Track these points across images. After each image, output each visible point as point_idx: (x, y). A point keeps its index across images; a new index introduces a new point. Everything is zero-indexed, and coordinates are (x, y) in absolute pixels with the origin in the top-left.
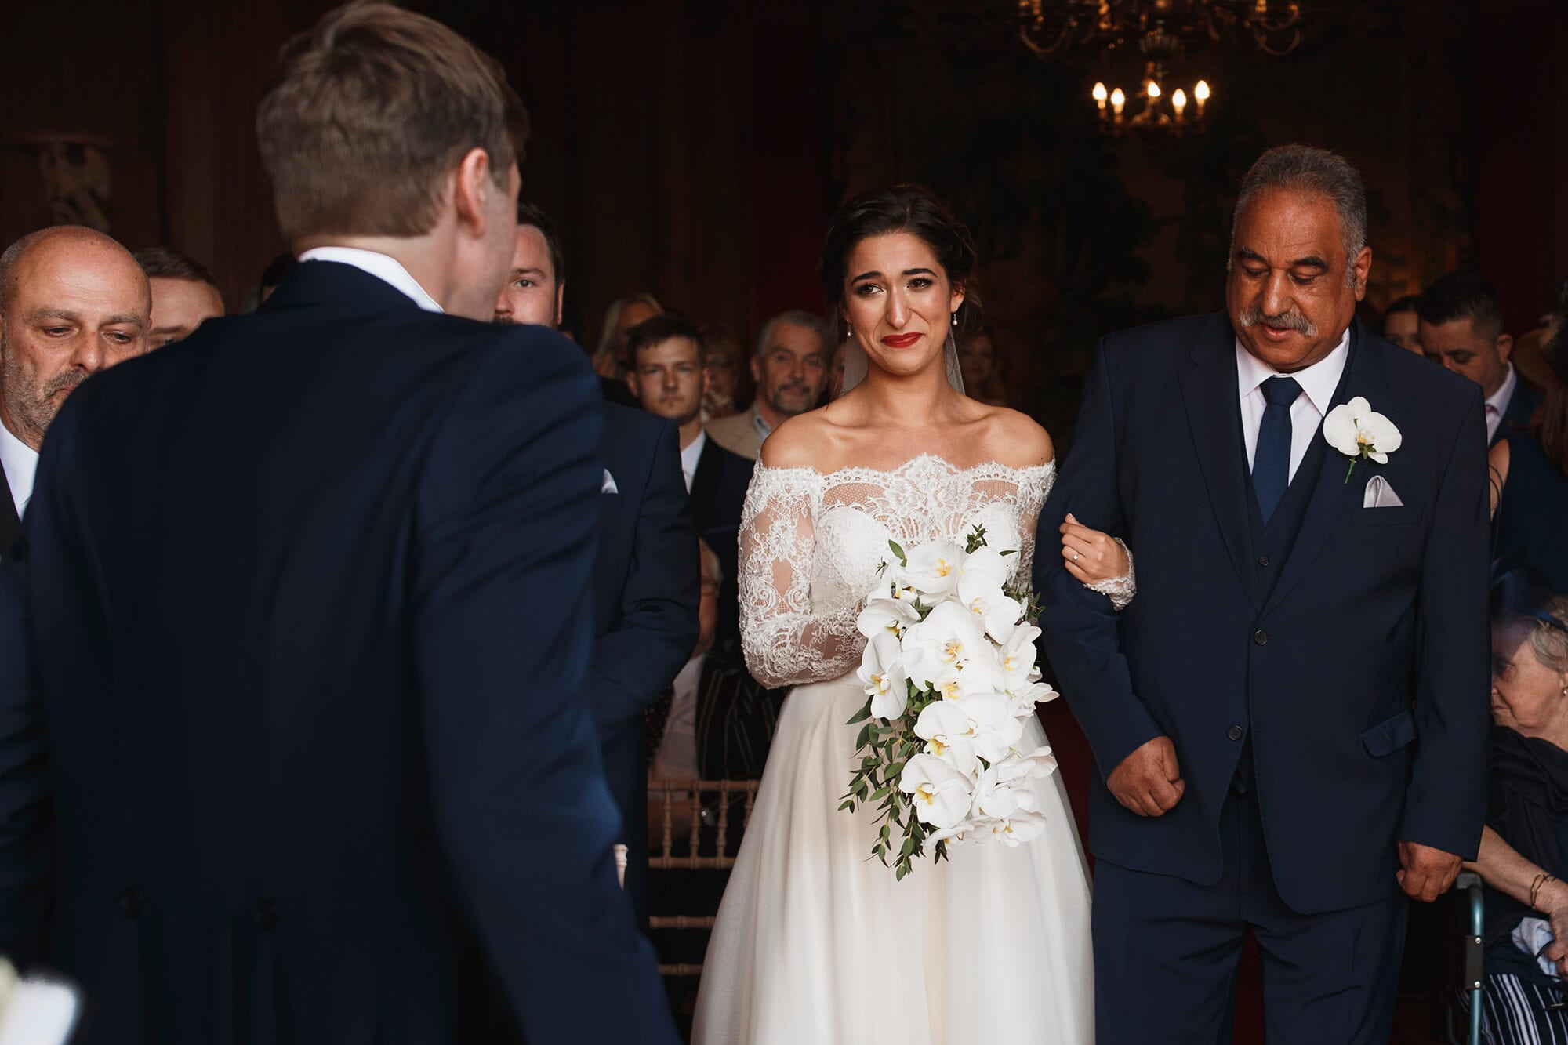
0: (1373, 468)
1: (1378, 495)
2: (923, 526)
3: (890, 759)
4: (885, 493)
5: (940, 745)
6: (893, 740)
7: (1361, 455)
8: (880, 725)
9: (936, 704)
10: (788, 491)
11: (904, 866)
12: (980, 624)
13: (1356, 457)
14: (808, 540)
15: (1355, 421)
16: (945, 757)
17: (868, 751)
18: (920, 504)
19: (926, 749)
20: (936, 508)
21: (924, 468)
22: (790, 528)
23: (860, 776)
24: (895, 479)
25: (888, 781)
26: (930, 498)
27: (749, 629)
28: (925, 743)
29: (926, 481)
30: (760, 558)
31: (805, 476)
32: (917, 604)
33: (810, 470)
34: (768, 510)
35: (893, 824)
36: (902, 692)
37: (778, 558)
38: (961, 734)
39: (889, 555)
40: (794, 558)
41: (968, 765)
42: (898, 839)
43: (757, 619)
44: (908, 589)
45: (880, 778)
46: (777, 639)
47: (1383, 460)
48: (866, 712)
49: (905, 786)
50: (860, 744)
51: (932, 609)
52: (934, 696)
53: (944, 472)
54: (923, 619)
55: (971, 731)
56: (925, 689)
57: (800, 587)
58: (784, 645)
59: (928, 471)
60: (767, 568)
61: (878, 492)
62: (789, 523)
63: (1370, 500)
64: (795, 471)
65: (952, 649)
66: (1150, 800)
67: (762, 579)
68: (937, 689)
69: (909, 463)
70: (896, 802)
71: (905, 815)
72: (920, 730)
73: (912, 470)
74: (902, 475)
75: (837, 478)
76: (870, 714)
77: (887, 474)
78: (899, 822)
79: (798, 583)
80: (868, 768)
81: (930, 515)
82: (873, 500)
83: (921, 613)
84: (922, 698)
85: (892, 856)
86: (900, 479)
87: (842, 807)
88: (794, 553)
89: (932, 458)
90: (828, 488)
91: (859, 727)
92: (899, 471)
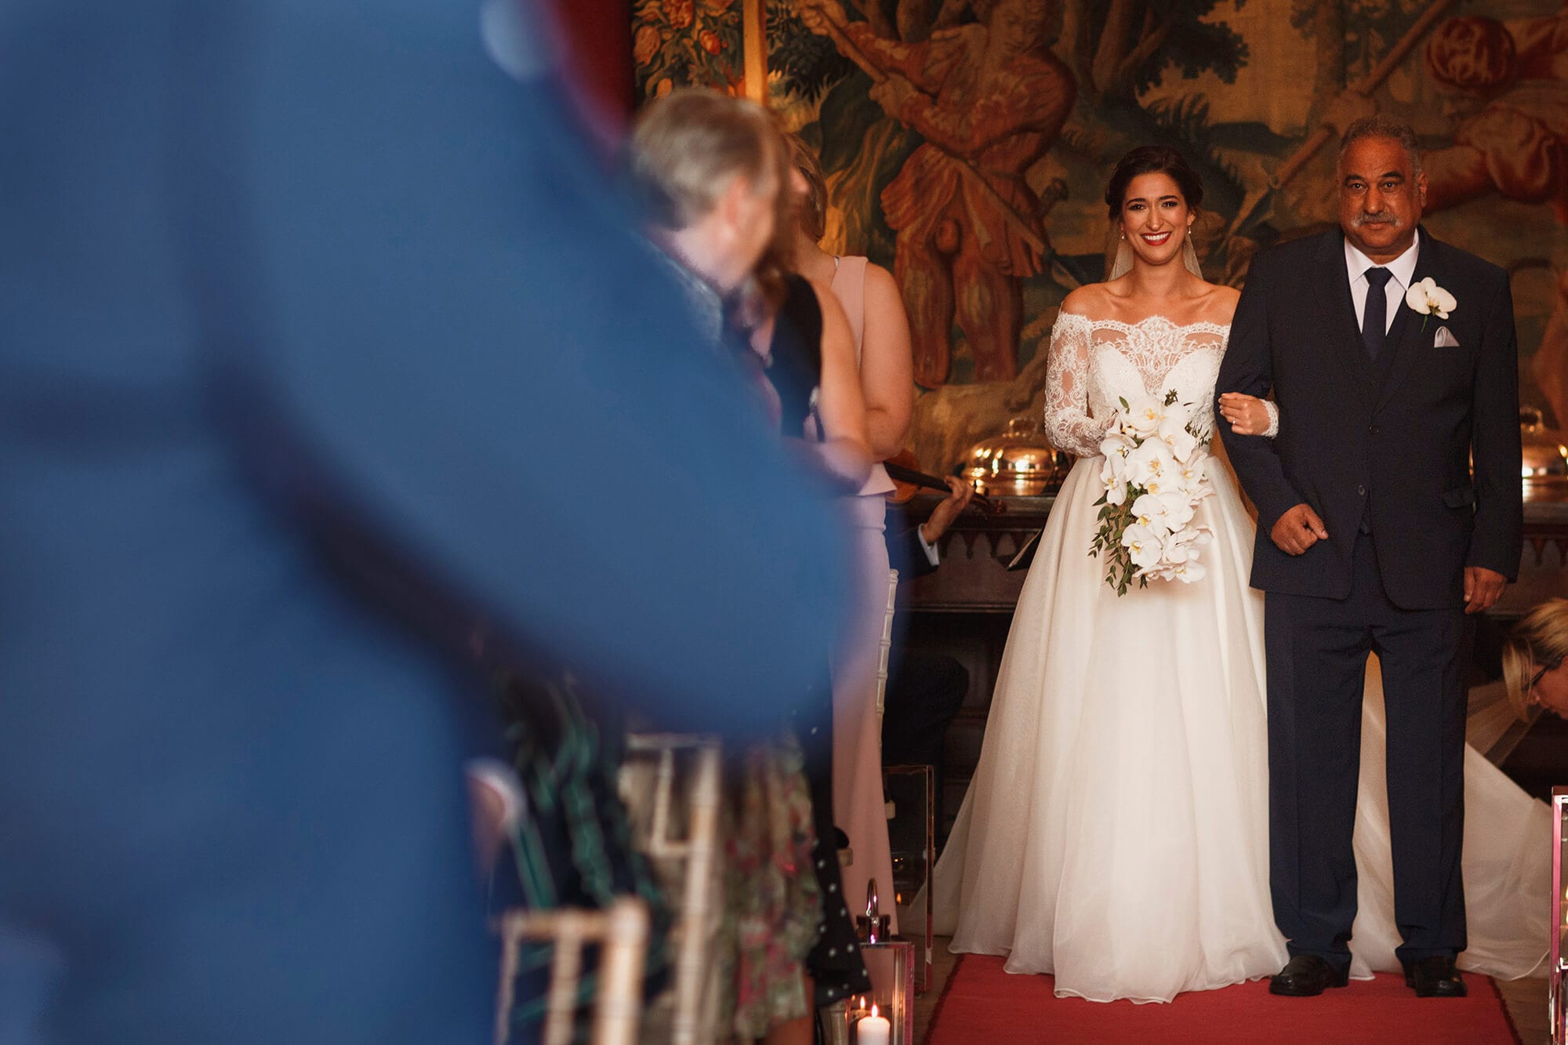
0: (1440, 322)
1: (1442, 339)
2: (1150, 360)
3: (1117, 527)
4: (1128, 338)
5: (1146, 520)
6: (1120, 516)
7: (1431, 314)
8: (1112, 508)
9: (1144, 496)
10: (1071, 328)
11: (1122, 590)
12: (1171, 451)
13: (1427, 315)
14: (1083, 361)
15: (1426, 293)
16: (1149, 527)
17: (1104, 522)
18: (1149, 347)
19: (1138, 521)
20: (1159, 350)
21: (1154, 324)
22: (1073, 351)
23: (1099, 536)
24: (1135, 330)
25: (1115, 540)
26: (1155, 343)
27: (1048, 413)
28: (1137, 519)
29: (1154, 333)
30: (1055, 368)
31: (1081, 320)
32: (1135, 438)
33: (1085, 317)
34: (1060, 338)
35: (1118, 566)
36: (1124, 489)
37: (1065, 370)
38: (1158, 514)
39: (1119, 405)
40: (1075, 371)
41: (1161, 532)
42: (1120, 573)
43: (1053, 407)
44: (1130, 427)
45: (1111, 538)
46: (1061, 425)
47: (1445, 316)
48: (1103, 500)
49: (1124, 543)
50: (1100, 518)
51: (1143, 441)
52: (1143, 491)
53: (1166, 327)
54: (1138, 447)
55: (1164, 513)
56: (1138, 488)
57: (1078, 389)
58: (1063, 430)
59: (1156, 326)
60: (1059, 375)
61: (1123, 336)
62: (1072, 348)
63: (1439, 342)
64: (1076, 316)
65: (1155, 464)
66: (1294, 543)
67: (1056, 382)
68: (1145, 488)
69: (1145, 320)
70: (1120, 554)
71: (1124, 560)
72: (1134, 511)
73: (1146, 325)
74: (1140, 327)
75: (1100, 324)
76: (1106, 501)
77: (1130, 326)
78: (1121, 563)
79: (1077, 388)
80: (1104, 532)
81: (1155, 353)
82: (1120, 341)
83: (1137, 443)
84: (1135, 493)
85: (1116, 583)
86: (1139, 330)
87: (1090, 554)
88: (1075, 368)
89: (1160, 318)
90: (1094, 330)
91: (1100, 507)
92: (1138, 325)
